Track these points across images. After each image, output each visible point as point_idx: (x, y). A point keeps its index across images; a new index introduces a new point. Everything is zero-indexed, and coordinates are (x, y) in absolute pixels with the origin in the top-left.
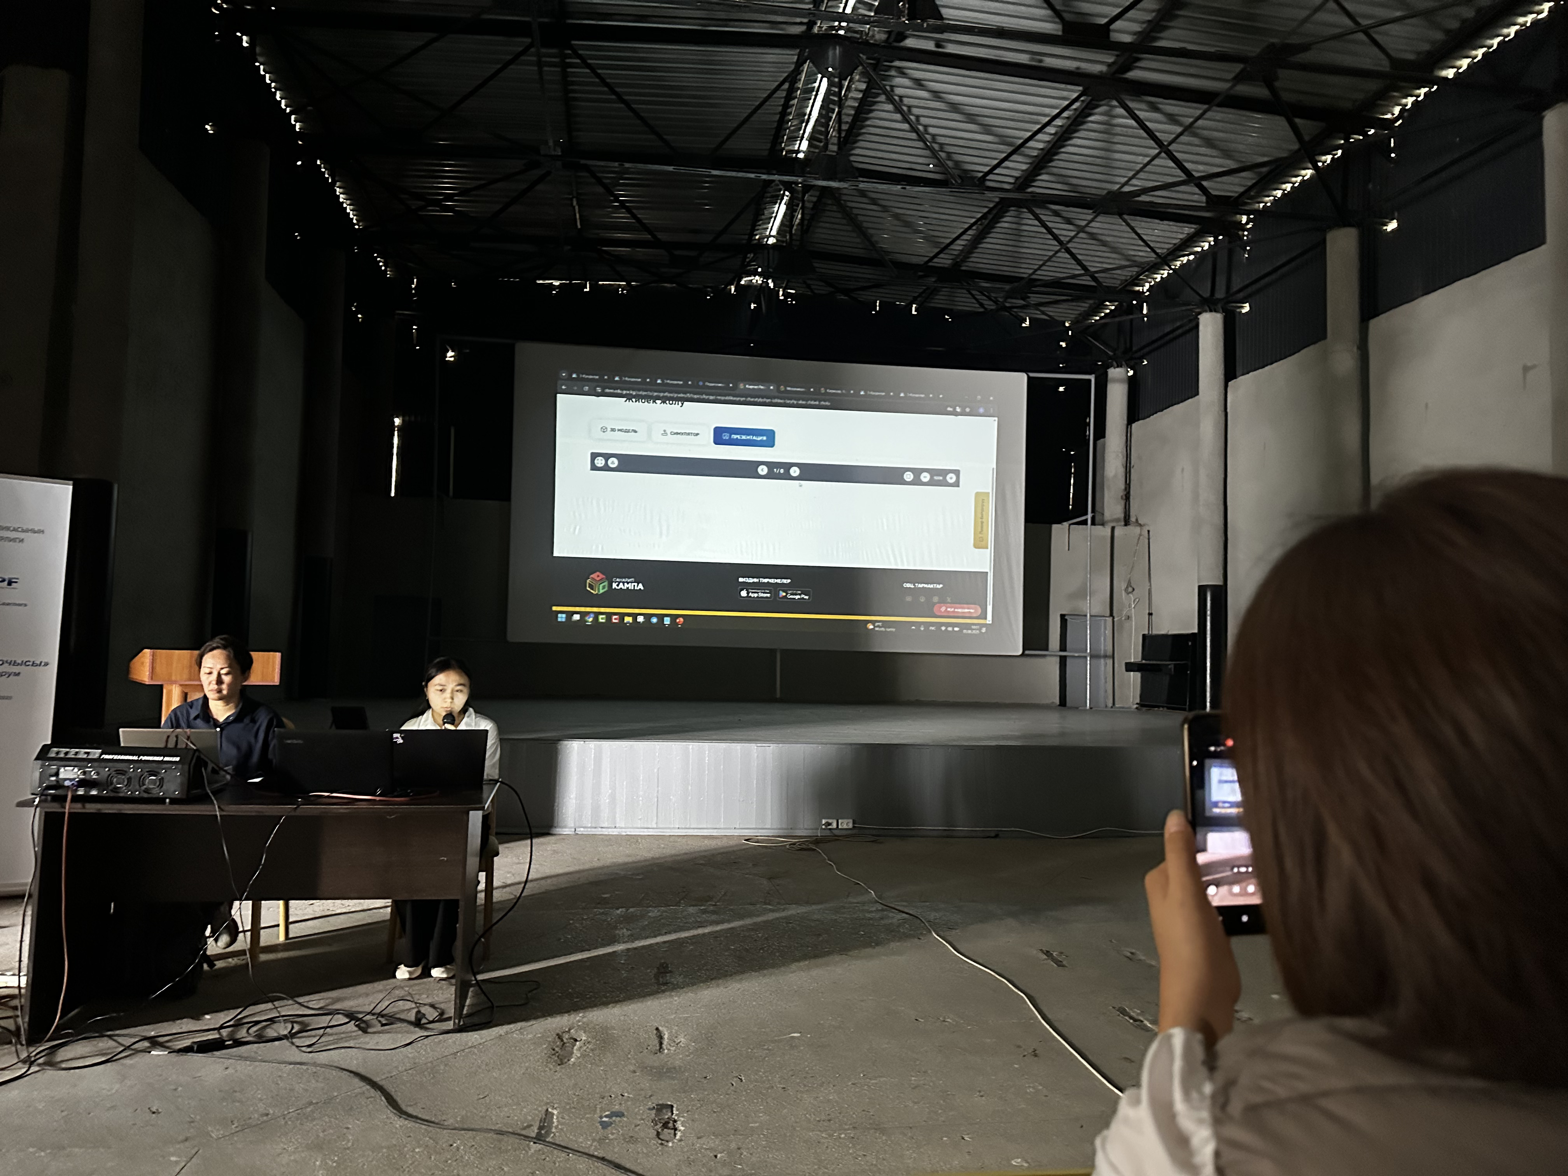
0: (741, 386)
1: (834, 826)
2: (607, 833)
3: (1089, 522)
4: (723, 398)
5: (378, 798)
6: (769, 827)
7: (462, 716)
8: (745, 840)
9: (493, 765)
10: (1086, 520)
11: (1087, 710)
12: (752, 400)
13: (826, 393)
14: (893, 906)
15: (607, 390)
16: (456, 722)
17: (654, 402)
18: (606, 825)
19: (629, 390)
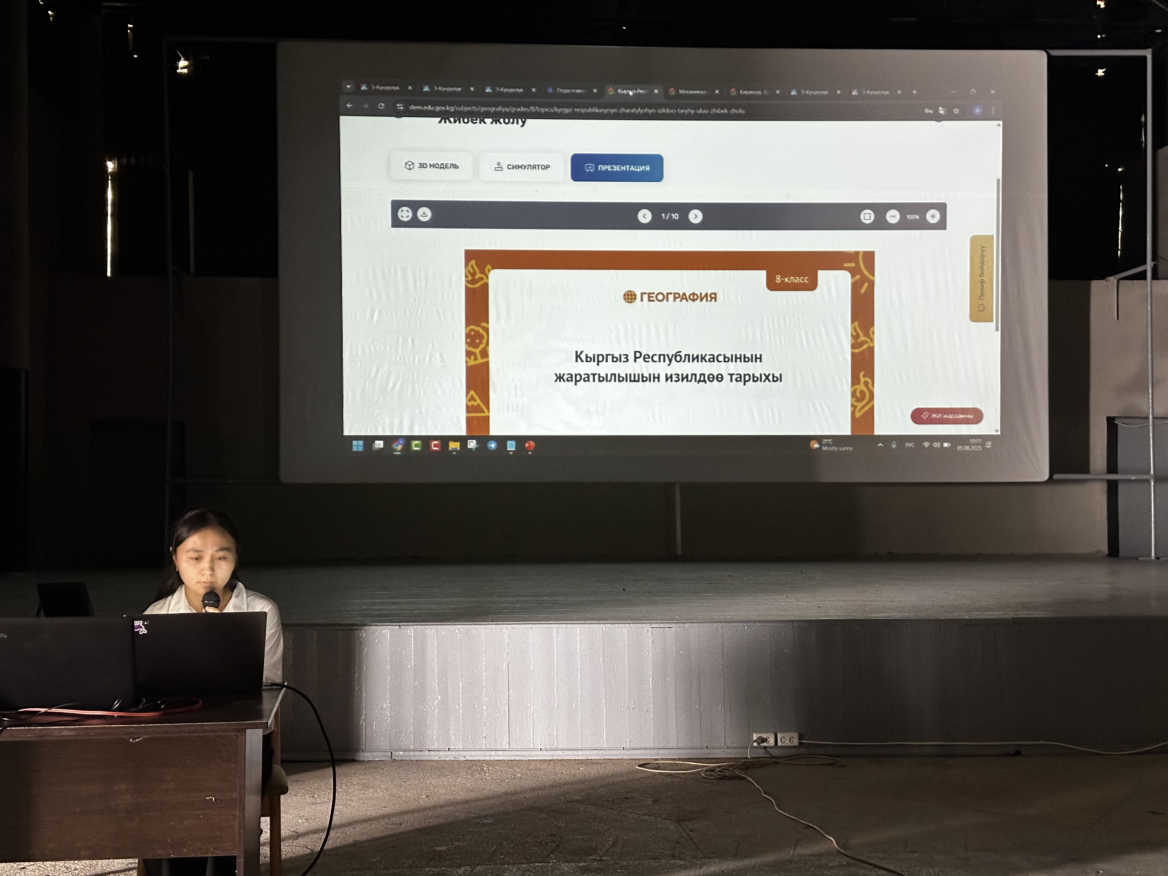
0: (611, 91)
1: (771, 741)
2: (437, 758)
3: (1149, 275)
4: (583, 111)
5: (116, 714)
6: (675, 746)
7: (229, 595)
8: (639, 766)
9: (274, 665)
10: (1145, 272)
11: (1151, 561)
12: (628, 111)
13: (739, 97)
14: (864, 859)
15: (413, 107)
16: (222, 604)
17: (482, 121)
18: (436, 746)
19: (445, 106)
